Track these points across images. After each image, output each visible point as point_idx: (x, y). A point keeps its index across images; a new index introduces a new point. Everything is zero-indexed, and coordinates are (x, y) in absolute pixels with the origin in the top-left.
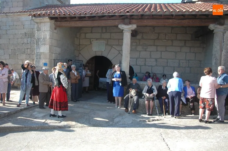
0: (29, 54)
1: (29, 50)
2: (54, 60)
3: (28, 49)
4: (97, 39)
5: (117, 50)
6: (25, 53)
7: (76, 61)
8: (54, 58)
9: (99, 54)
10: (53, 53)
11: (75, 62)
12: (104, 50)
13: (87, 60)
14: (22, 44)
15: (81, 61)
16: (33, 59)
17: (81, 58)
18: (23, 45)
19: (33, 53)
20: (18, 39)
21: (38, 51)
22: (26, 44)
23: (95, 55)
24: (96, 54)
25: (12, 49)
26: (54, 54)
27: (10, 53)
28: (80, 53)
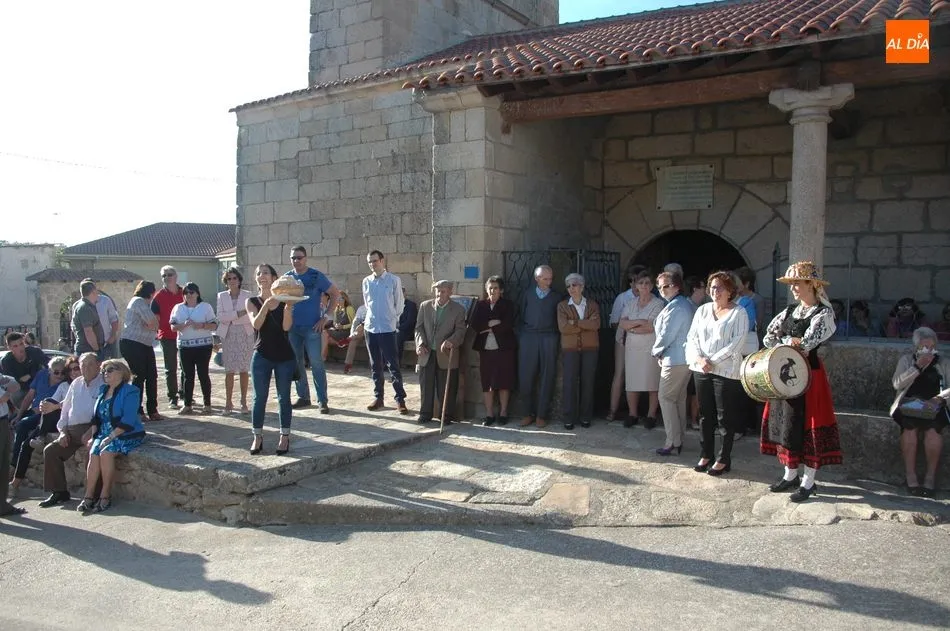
0: (407, 235)
1: (407, 218)
2: (504, 253)
3: (403, 213)
4: (675, 161)
5: (766, 203)
6: (392, 229)
7: (593, 256)
8: (503, 248)
9: (686, 223)
10: (498, 227)
11: (586, 260)
12: (706, 207)
13: (638, 248)
14: (384, 196)
15: (611, 254)
16: (423, 253)
17: (609, 242)
18: (386, 199)
19: (424, 230)
20: (366, 178)
21: (442, 222)
22: (395, 195)
23: (671, 228)
24: (673, 224)
25: (347, 220)
26: (502, 231)
27: (342, 236)
28: (606, 223)
